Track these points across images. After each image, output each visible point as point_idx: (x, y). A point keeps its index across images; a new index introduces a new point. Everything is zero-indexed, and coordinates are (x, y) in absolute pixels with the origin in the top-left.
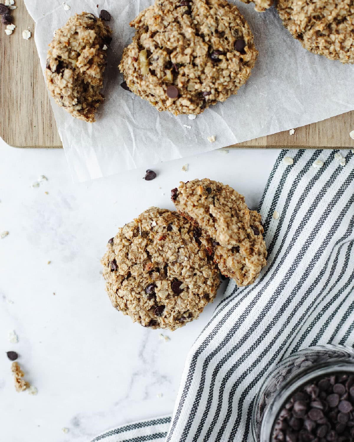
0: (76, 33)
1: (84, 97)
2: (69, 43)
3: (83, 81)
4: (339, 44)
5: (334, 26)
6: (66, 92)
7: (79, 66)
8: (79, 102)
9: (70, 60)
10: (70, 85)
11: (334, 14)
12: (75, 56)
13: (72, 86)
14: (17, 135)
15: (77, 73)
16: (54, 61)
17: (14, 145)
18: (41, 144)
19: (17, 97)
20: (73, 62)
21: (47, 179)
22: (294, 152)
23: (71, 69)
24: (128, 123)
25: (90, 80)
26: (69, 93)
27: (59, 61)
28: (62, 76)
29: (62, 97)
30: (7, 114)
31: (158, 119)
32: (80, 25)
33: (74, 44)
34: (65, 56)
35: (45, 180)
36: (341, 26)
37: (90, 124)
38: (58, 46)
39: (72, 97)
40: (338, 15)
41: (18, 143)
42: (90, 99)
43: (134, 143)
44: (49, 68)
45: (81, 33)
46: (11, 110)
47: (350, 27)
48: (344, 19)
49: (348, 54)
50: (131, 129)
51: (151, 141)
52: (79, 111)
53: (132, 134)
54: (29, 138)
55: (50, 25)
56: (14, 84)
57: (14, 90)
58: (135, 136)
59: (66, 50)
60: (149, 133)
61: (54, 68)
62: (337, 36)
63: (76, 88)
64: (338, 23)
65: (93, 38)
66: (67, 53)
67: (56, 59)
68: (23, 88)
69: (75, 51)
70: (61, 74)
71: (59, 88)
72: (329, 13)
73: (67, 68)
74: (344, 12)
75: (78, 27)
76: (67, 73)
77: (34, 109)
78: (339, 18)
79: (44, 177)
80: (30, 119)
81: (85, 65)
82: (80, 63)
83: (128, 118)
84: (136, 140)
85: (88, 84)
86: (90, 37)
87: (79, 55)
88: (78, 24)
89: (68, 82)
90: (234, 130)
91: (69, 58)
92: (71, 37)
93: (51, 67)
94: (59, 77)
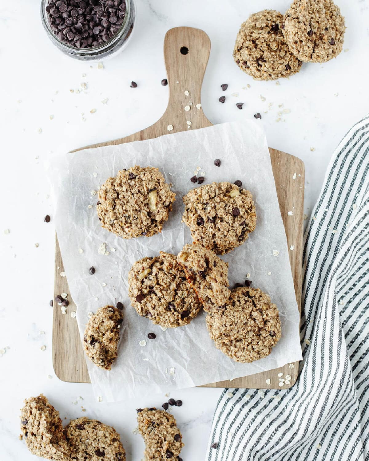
0: (103, 322)
1: (106, 357)
2: (98, 328)
3: (106, 349)
4: (234, 353)
5: (234, 342)
6: (96, 356)
7: (104, 342)
8: (103, 361)
9: (99, 337)
10: (98, 352)
11: (235, 336)
12: (102, 335)
13: (99, 353)
14: (66, 375)
15: (102, 345)
16: (89, 338)
17: (64, 381)
18: (81, 381)
19: (67, 352)
20: (101, 338)
21: (83, 399)
22: (231, 390)
23: (99, 343)
24: (131, 372)
25: (110, 349)
26: (97, 357)
27: (92, 338)
28: (94, 347)
29: (93, 358)
30: (61, 362)
31: (149, 370)
32: (105, 317)
33: (101, 328)
34: (96, 336)
35: (81, 399)
36: (238, 344)
37: (108, 371)
38: (92, 330)
39: (99, 359)
40: (238, 337)
41: (67, 380)
42: (109, 358)
43: (134, 383)
44: (86, 341)
45: (106, 322)
46: (63, 360)
47: (243, 345)
48: (241, 340)
49: (238, 359)
50: (132, 374)
51: (144, 382)
52: (102, 366)
53: (133, 378)
54: (74, 377)
55: (85, 309)
56: (65, 344)
57: (65, 348)
58: (135, 379)
59: (96, 332)
60: (143, 378)
61: (89, 342)
62: (234, 348)
63: (101, 353)
64: (237, 341)
65: (112, 326)
66: (97, 334)
67: (90, 337)
68: (70, 347)
69: (102, 332)
70: (93, 346)
71: (92, 353)
72: (233, 335)
73: (97, 342)
74: (241, 337)
75: (104, 319)
76: (97, 345)
77: (77, 360)
78: (238, 339)
79: (81, 397)
80: (75, 365)
81: (108, 341)
82: (105, 340)
83: (131, 368)
84: (135, 381)
85: (108, 350)
86: (111, 325)
87: (104, 335)
88: (104, 316)
89: (97, 351)
90: (193, 379)
91: (98, 336)
92: (100, 324)
93: (87, 341)
94: (92, 347)
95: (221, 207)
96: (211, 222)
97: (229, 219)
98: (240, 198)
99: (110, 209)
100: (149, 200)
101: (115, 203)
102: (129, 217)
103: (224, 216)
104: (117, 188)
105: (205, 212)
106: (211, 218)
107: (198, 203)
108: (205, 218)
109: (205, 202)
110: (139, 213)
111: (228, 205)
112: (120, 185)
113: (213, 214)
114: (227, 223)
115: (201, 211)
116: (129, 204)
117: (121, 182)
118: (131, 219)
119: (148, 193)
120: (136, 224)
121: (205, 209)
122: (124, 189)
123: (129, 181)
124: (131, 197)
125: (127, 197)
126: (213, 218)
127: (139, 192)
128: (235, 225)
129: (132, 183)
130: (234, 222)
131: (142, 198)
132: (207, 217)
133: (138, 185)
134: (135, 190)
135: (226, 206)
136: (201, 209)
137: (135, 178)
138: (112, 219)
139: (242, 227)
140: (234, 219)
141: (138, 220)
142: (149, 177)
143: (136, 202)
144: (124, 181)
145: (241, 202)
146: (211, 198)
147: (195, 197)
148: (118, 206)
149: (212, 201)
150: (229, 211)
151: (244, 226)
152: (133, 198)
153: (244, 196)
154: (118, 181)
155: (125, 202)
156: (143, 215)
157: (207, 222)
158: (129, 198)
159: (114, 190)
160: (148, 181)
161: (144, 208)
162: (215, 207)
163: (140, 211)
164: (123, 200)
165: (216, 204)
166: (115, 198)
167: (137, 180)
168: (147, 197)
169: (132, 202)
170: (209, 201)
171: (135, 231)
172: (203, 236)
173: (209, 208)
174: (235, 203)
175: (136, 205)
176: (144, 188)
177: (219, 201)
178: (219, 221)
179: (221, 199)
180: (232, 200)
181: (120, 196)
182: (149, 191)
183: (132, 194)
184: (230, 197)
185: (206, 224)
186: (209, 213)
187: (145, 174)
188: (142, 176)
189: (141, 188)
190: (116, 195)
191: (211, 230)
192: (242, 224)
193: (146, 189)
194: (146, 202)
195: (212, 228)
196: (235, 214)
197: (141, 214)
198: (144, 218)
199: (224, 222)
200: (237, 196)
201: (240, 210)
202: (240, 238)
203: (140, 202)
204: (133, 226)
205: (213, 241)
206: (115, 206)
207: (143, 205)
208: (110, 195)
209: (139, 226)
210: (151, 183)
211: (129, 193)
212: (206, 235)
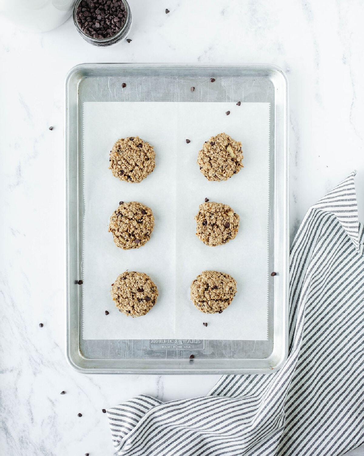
95: (220, 220)
96: (211, 226)
97: (222, 228)
98: (233, 218)
99: (209, 167)
100: (229, 152)
101: (210, 163)
102: (222, 167)
103: (220, 225)
104: (207, 154)
105: (210, 218)
106: (212, 224)
107: (208, 212)
108: (208, 222)
109: (212, 213)
110: (227, 162)
111: (224, 220)
112: (208, 152)
113: (214, 221)
114: (220, 230)
115: (208, 217)
116: (219, 160)
117: (208, 150)
118: (224, 167)
119: (226, 149)
120: (228, 169)
121: (210, 217)
122: (212, 152)
123: (212, 147)
124: (218, 155)
125: (216, 156)
126: (213, 224)
127: (221, 150)
128: (224, 233)
129: (215, 147)
130: (224, 231)
131: (224, 153)
132: (210, 222)
133: (218, 147)
134: (218, 150)
135: (223, 220)
136: (208, 216)
137: (214, 144)
138: (214, 173)
139: (227, 235)
140: (225, 229)
141: (228, 166)
142: (222, 139)
143: (222, 156)
144: (209, 148)
145: (233, 221)
146: (216, 212)
147: (208, 208)
148: (213, 164)
149: (216, 213)
150: (224, 223)
151: (229, 235)
152: (219, 155)
153: (235, 218)
154: (206, 150)
155: (216, 160)
156: (229, 162)
157: (209, 225)
158: (217, 157)
159: (206, 156)
160: (222, 142)
161: (228, 158)
162: (216, 218)
163: (226, 161)
164: (214, 159)
165: (218, 217)
166: (209, 161)
167: (216, 144)
168: (227, 151)
169: (220, 158)
170: (214, 213)
171: (230, 173)
172: (203, 232)
173: (213, 217)
174: (229, 220)
175: (223, 159)
176: (222, 147)
177: (220, 215)
178: (216, 227)
179: (221, 214)
180: (228, 218)
181: (212, 158)
182: (226, 147)
183: (218, 153)
184: (227, 215)
185: (208, 226)
186: (212, 220)
187: (219, 139)
188: (218, 141)
189: (221, 147)
190: (209, 158)
191: (210, 230)
192: (228, 234)
193: (224, 147)
194: (227, 154)
195: (210, 229)
196: (227, 226)
197: (228, 162)
198: (231, 163)
199: (219, 229)
200: (232, 216)
201: (230, 225)
202: (224, 241)
203: (225, 156)
204: (227, 170)
205: (208, 237)
206: (211, 165)
207: (227, 156)
208: (206, 160)
209: (230, 169)
210: (225, 142)
211: (216, 154)
212: (206, 232)
